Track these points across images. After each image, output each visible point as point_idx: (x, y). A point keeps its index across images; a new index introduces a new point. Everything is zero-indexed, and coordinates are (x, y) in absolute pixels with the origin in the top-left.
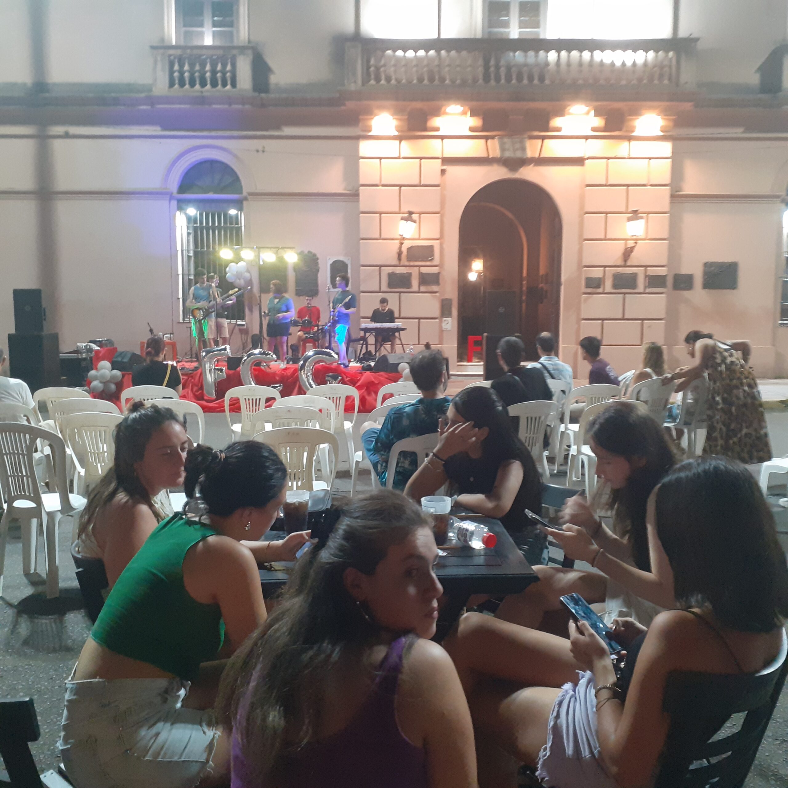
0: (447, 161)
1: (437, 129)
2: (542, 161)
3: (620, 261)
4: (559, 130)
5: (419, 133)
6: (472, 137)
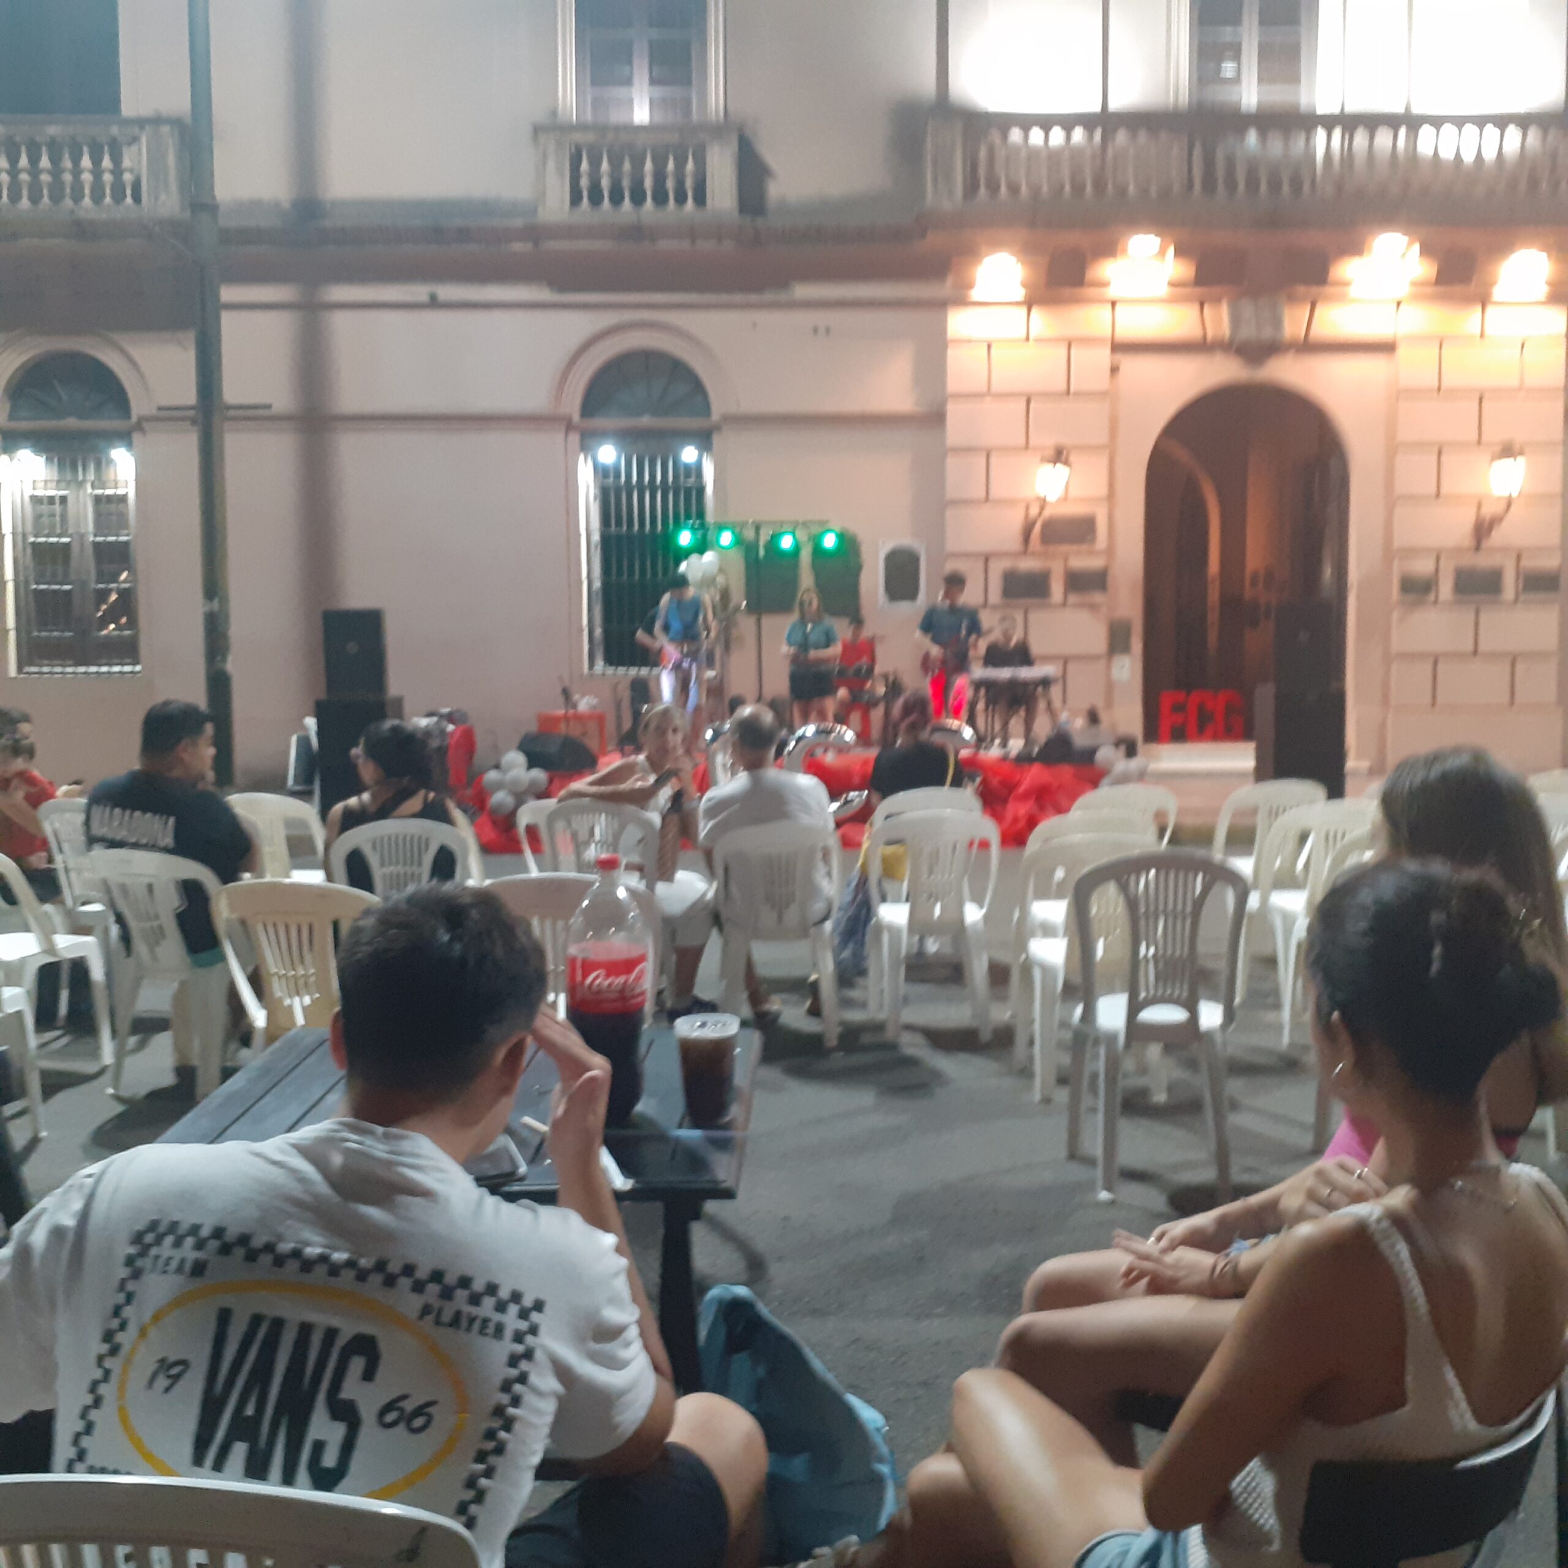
0: (1121, 348)
1: (1105, 284)
2: (1309, 346)
3: (1468, 541)
4: (1346, 284)
5: (1067, 291)
6: (1172, 300)
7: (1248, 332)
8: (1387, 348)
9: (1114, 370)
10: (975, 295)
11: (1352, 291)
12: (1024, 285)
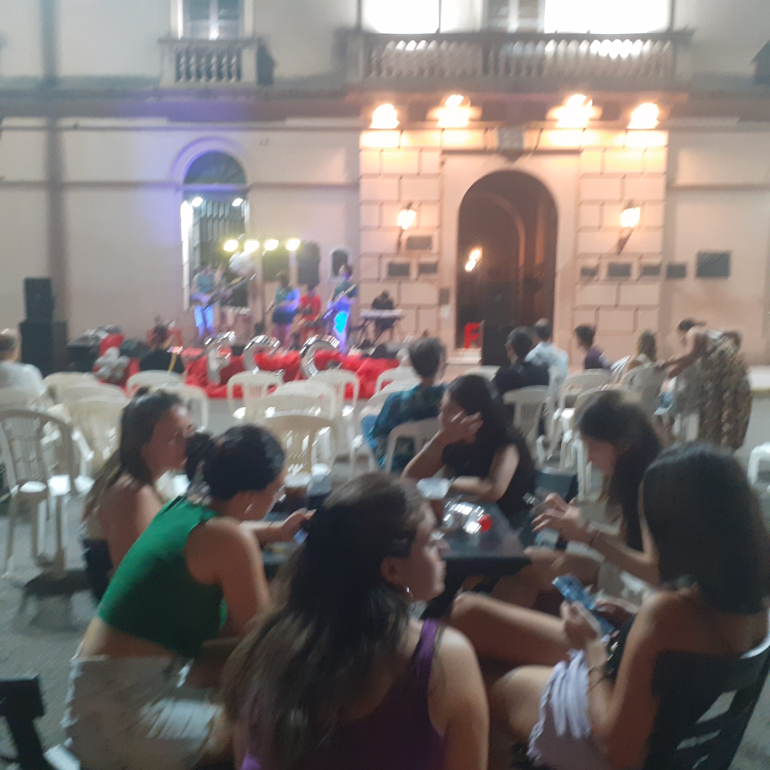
0: (447, 152)
2: (538, 152)
3: (615, 250)
4: (556, 120)
5: (419, 124)
6: (470, 128)
8: (576, 152)
9: (443, 163)
10: (372, 126)
11: (558, 125)
12: (398, 120)
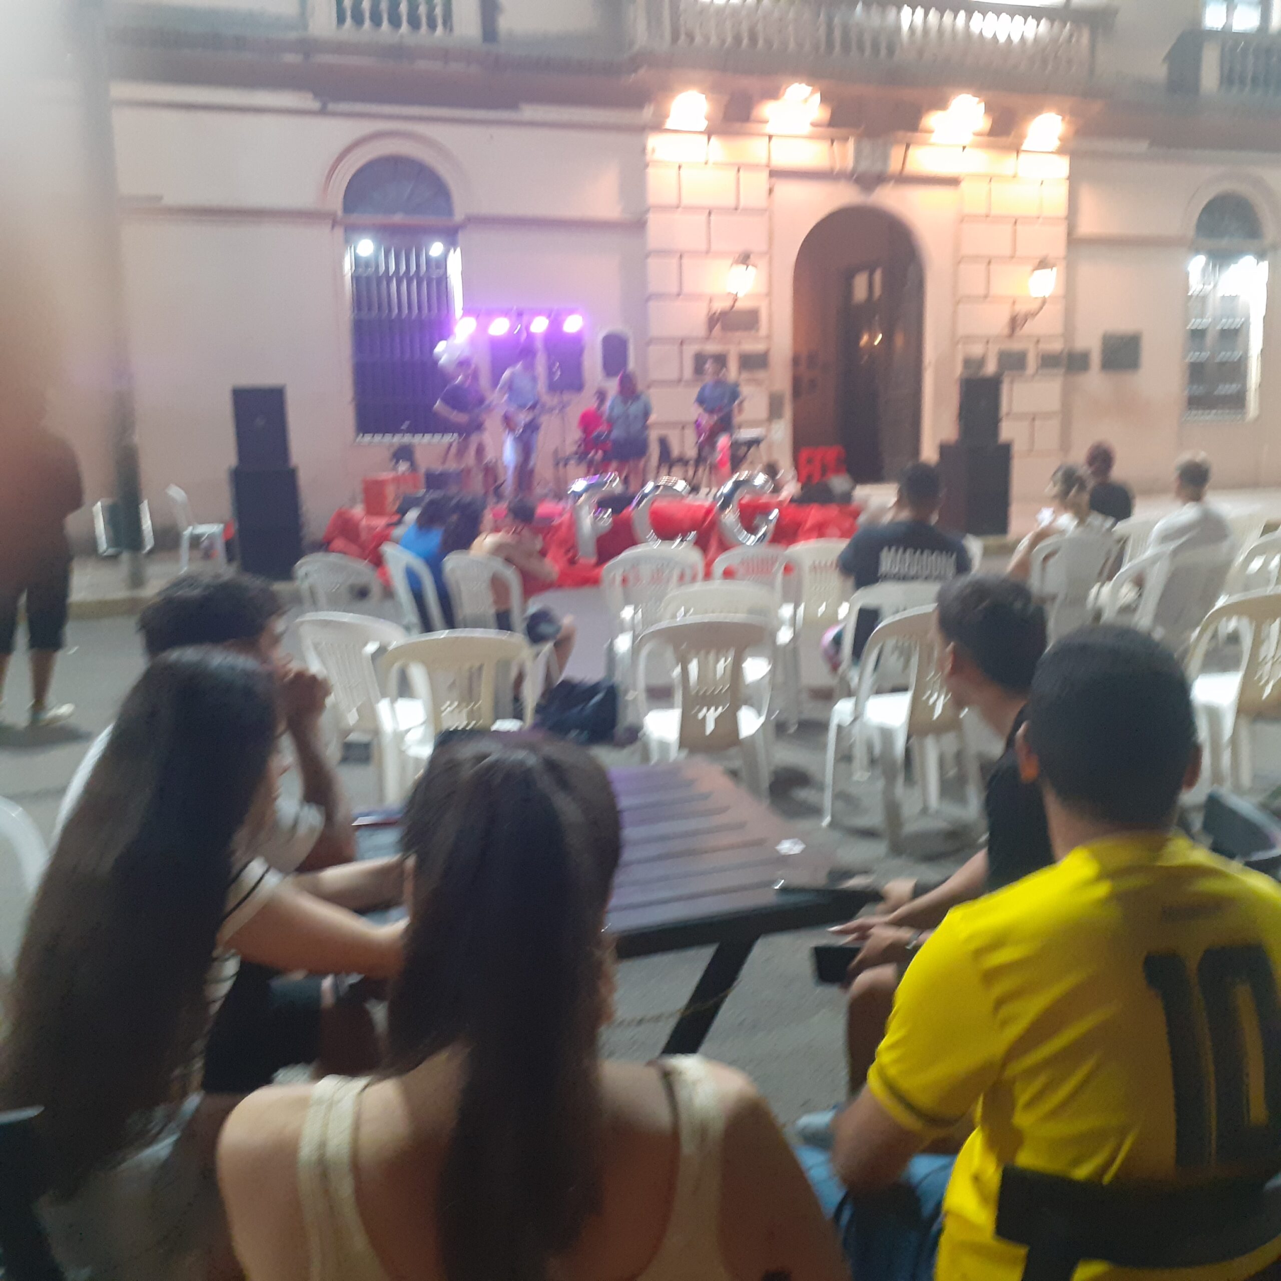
0: (776, 174)
1: (766, 122)
2: (905, 179)
3: (1006, 331)
4: (931, 132)
5: (737, 125)
6: (811, 137)
7: (864, 166)
8: (953, 182)
9: (771, 191)
10: (669, 124)
11: (933, 138)
12: (708, 118)
